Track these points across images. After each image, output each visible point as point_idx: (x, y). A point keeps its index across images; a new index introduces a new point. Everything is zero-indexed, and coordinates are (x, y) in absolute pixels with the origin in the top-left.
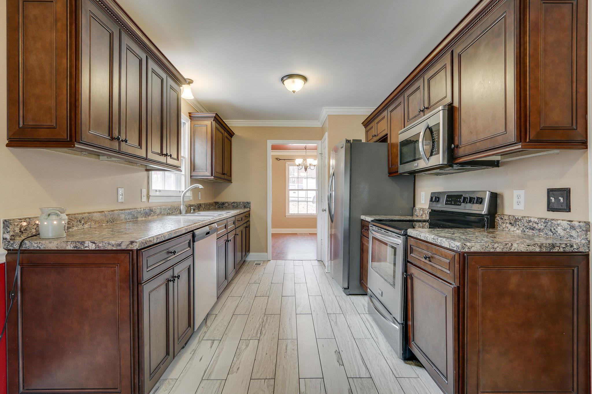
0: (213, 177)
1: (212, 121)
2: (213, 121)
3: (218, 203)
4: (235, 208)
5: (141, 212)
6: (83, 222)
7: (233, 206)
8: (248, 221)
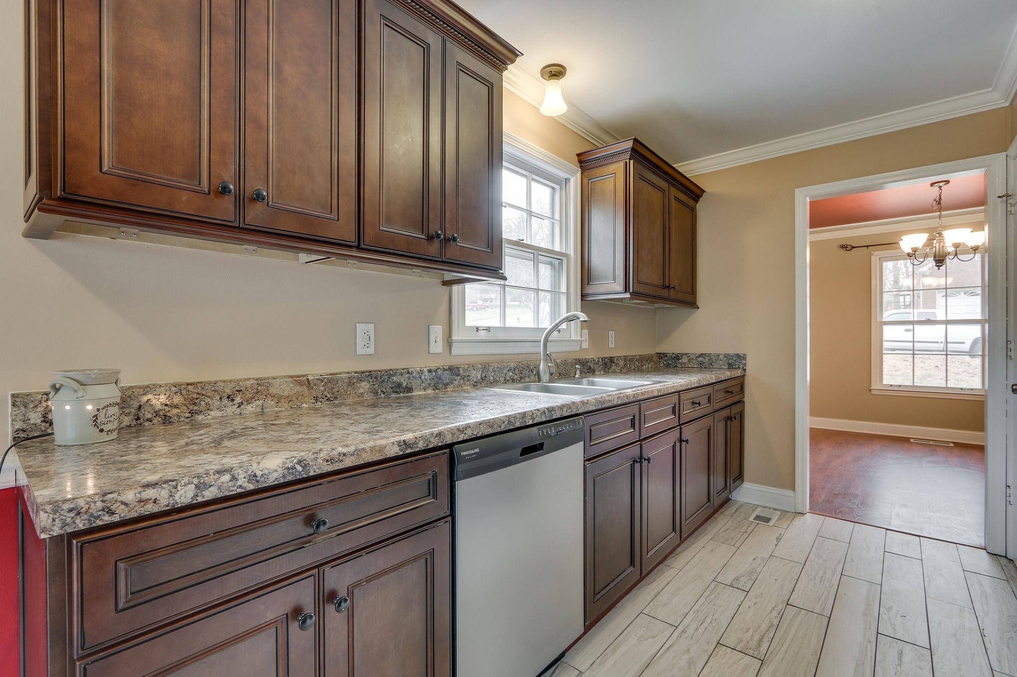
0: (628, 295)
1: (628, 160)
2: (630, 159)
3: (666, 356)
4: (705, 368)
5: (423, 377)
6: (238, 400)
7: (701, 364)
8: (740, 401)
